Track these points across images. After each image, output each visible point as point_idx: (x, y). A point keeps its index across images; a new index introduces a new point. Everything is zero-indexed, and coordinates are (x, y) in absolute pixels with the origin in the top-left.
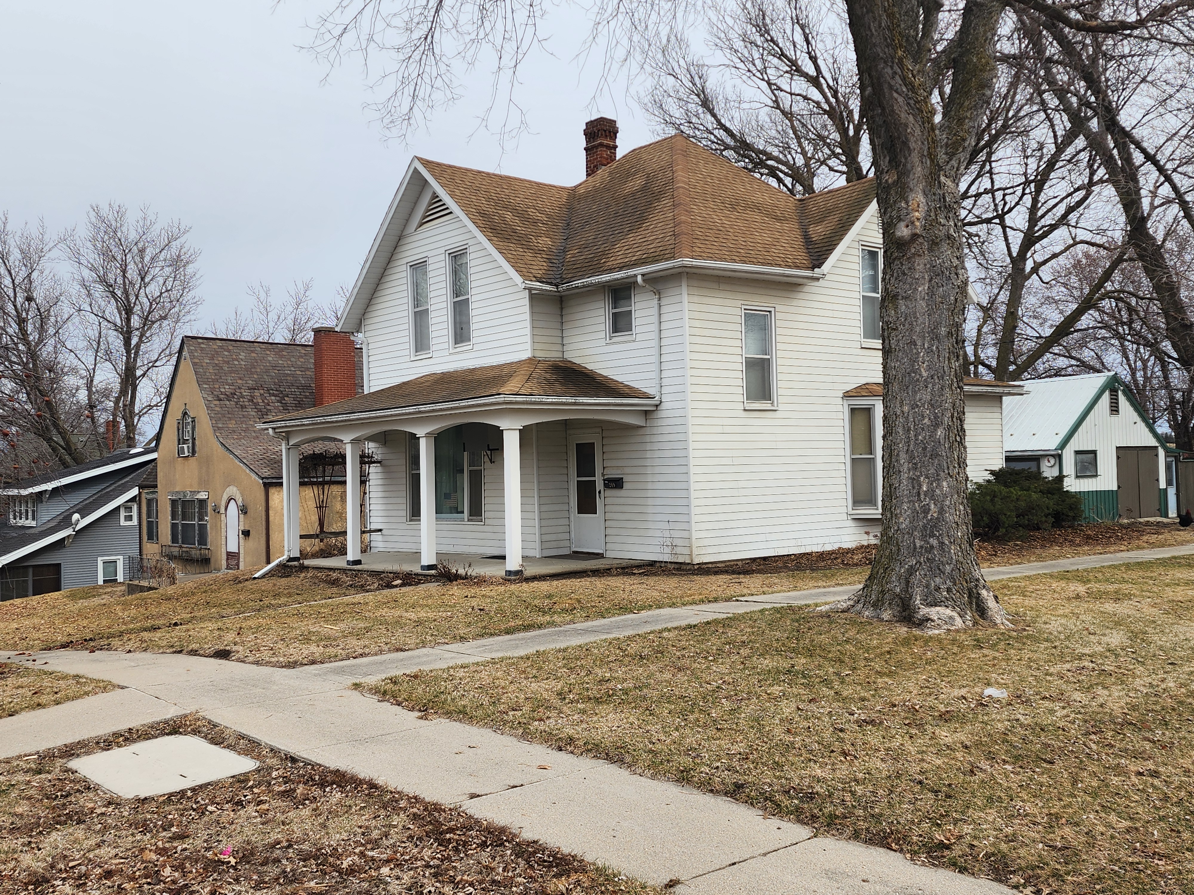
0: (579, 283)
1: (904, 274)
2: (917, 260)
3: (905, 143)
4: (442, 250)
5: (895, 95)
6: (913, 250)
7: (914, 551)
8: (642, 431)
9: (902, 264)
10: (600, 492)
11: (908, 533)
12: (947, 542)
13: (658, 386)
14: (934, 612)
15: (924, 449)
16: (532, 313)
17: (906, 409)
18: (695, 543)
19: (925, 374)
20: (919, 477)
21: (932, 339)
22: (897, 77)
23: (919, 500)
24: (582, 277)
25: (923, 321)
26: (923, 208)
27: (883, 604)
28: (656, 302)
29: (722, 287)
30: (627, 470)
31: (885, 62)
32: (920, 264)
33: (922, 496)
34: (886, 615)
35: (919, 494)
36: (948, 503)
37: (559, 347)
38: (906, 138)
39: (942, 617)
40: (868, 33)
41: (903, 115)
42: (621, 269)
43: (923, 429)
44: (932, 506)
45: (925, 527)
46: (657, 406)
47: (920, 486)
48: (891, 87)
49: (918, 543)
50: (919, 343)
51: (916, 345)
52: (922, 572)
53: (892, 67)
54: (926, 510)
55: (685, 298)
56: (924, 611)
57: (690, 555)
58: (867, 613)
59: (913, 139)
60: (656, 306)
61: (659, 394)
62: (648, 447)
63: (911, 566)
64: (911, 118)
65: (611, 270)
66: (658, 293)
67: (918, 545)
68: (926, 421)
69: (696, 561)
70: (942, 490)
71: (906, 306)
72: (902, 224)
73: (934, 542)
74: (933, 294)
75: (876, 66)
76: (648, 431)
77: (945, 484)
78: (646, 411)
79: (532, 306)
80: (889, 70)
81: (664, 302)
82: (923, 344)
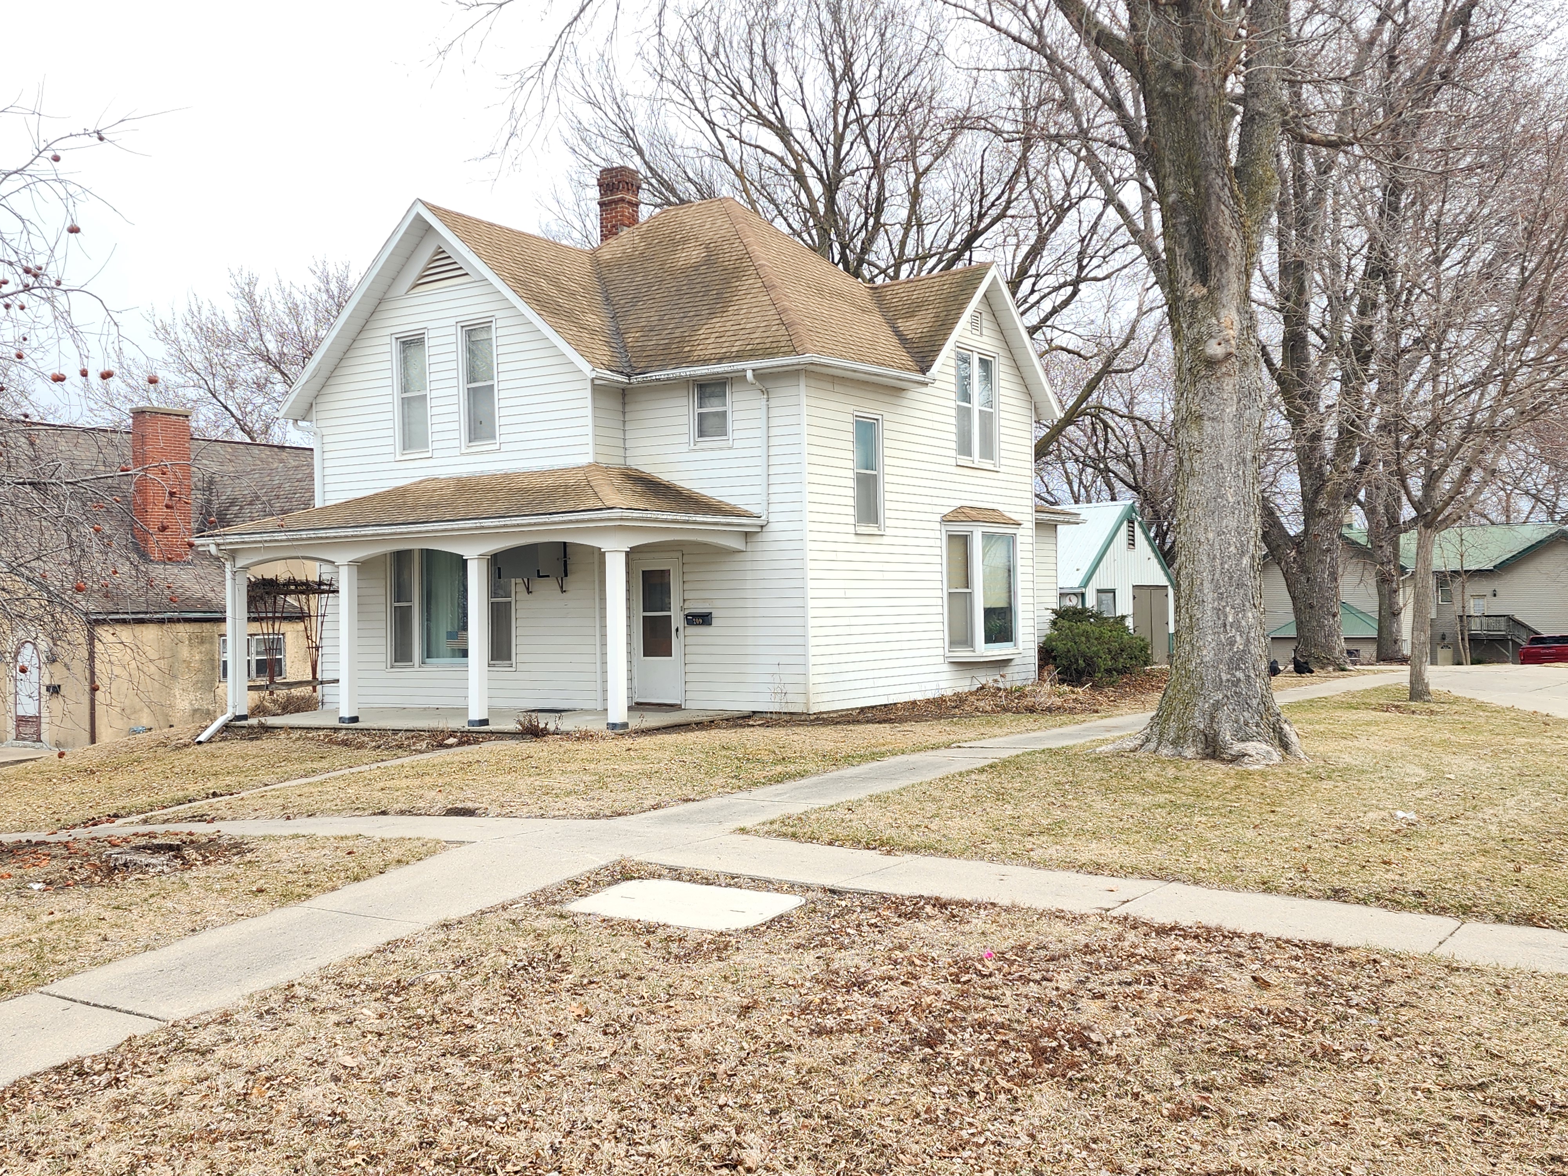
0: (662, 374)
1: (1212, 394)
2: (1227, 379)
3: (1224, 258)
4: (453, 321)
5: (1223, 207)
6: (1224, 370)
7: (1219, 685)
8: (739, 557)
9: (1210, 383)
10: (677, 630)
11: (1213, 666)
12: (1253, 676)
13: (765, 503)
14: (1251, 747)
15: (1231, 578)
16: (595, 408)
17: (1211, 535)
18: (812, 689)
19: (1231, 500)
20: (1224, 607)
21: (1238, 464)
22: (1226, 190)
23: (1225, 631)
24: (662, 367)
25: (1229, 445)
26: (1237, 326)
27: (1185, 742)
28: (764, 402)
29: (837, 388)
30: (717, 603)
31: (1217, 173)
32: (1229, 385)
33: (1228, 628)
34: (1189, 752)
35: (1225, 625)
36: (1253, 635)
37: (621, 452)
38: (1227, 253)
39: (1260, 751)
40: (1203, 140)
41: (1227, 229)
42: (720, 361)
43: (1229, 557)
44: (1238, 638)
45: (1231, 659)
46: (762, 527)
47: (1226, 616)
48: (1219, 198)
49: (1224, 677)
50: (1226, 466)
51: (1222, 469)
52: (1230, 707)
53: (1222, 178)
54: (1232, 643)
55: (804, 401)
56: (1238, 747)
57: (806, 704)
58: (1165, 751)
59: (1231, 253)
60: (764, 408)
61: (766, 512)
62: (749, 575)
63: (1218, 701)
64: (1234, 231)
65: (705, 362)
66: (765, 392)
67: (1224, 678)
68: (1232, 549)
69: (814, 709)
70: (1247, 622)
71: (1213, 428)
72: (1213, 343)
73: (1240, 674)
74: (1241, 416)
75: (1207, 176)
76: (748, 556)
77: (1250, 615)
78: (746, 533)
79: (594, 399)
80: (1219, 181)
81: (773, 402)
82: (1230, 467)
